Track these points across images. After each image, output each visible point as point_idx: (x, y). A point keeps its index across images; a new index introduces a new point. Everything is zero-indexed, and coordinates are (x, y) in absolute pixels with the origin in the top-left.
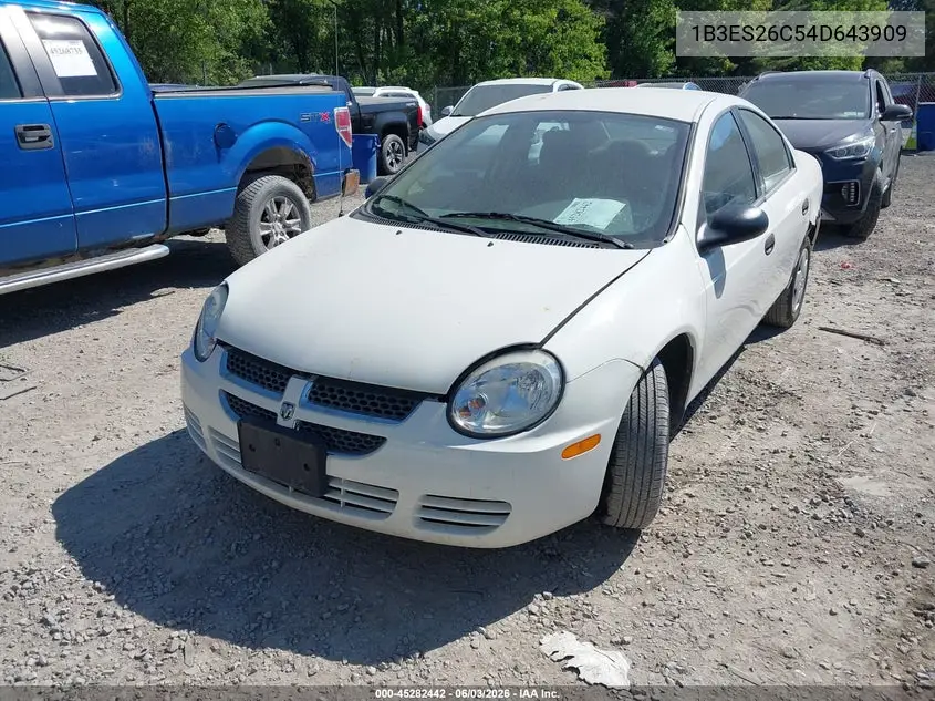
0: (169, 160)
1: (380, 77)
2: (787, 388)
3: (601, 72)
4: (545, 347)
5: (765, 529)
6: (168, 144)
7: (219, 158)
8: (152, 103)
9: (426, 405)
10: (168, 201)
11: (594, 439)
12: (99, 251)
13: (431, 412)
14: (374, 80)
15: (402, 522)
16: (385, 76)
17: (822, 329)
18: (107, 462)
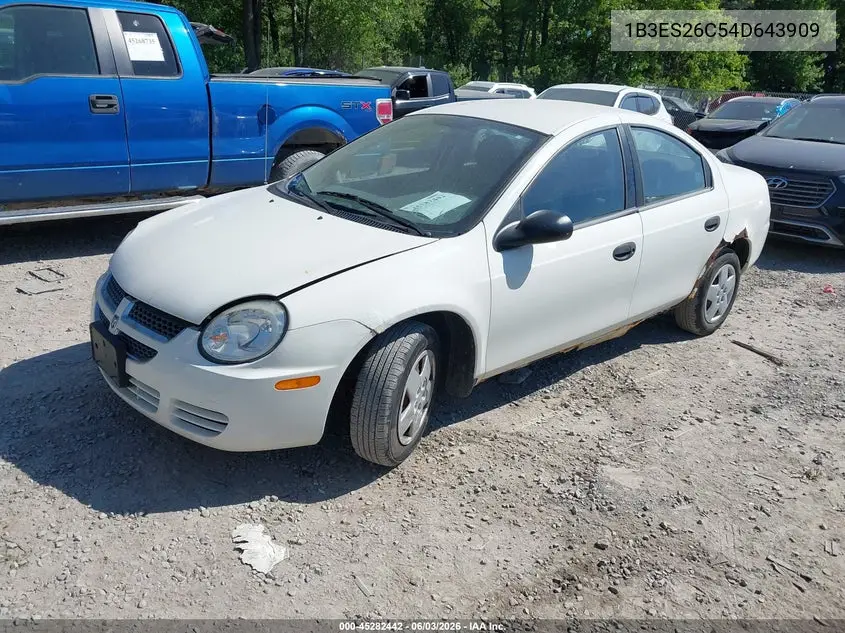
0: (215, 130)
1: (516, 73)
2: (639, 387)
3: (738, 81)
4: (281, 300)
5: (495, 489)
6: (216, 119)
7: (261, 132)
8: (207, 86)
9: (188, 331)
10: (211, 162)
11: (314, 380)
12: (151, 196)
13: (189, 336)
14: (510, 75)
15: (164, 416)
16: (521, 73)
17: (735, 342)
18: (64, 347)
